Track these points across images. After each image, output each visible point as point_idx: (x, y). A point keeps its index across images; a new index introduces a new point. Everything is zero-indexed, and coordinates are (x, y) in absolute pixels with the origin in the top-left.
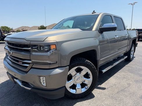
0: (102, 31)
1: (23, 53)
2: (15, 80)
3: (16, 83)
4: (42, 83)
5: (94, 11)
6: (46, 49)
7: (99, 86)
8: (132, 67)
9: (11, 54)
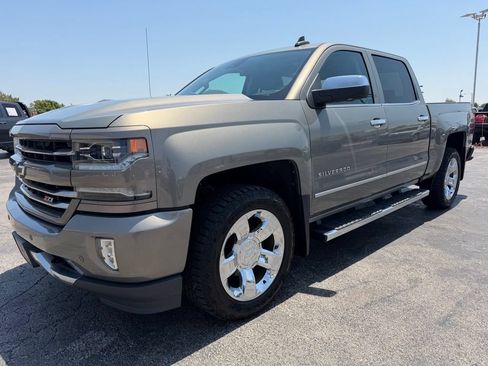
0: (319, 100)
1: (52, 168)
2: (34, 255)
3: (36, 264)
4: (107, 261)
5: (302, 39)
6: (117, 151)
7: (316, 285)
8: (444, 229)
9: (22, 174)
